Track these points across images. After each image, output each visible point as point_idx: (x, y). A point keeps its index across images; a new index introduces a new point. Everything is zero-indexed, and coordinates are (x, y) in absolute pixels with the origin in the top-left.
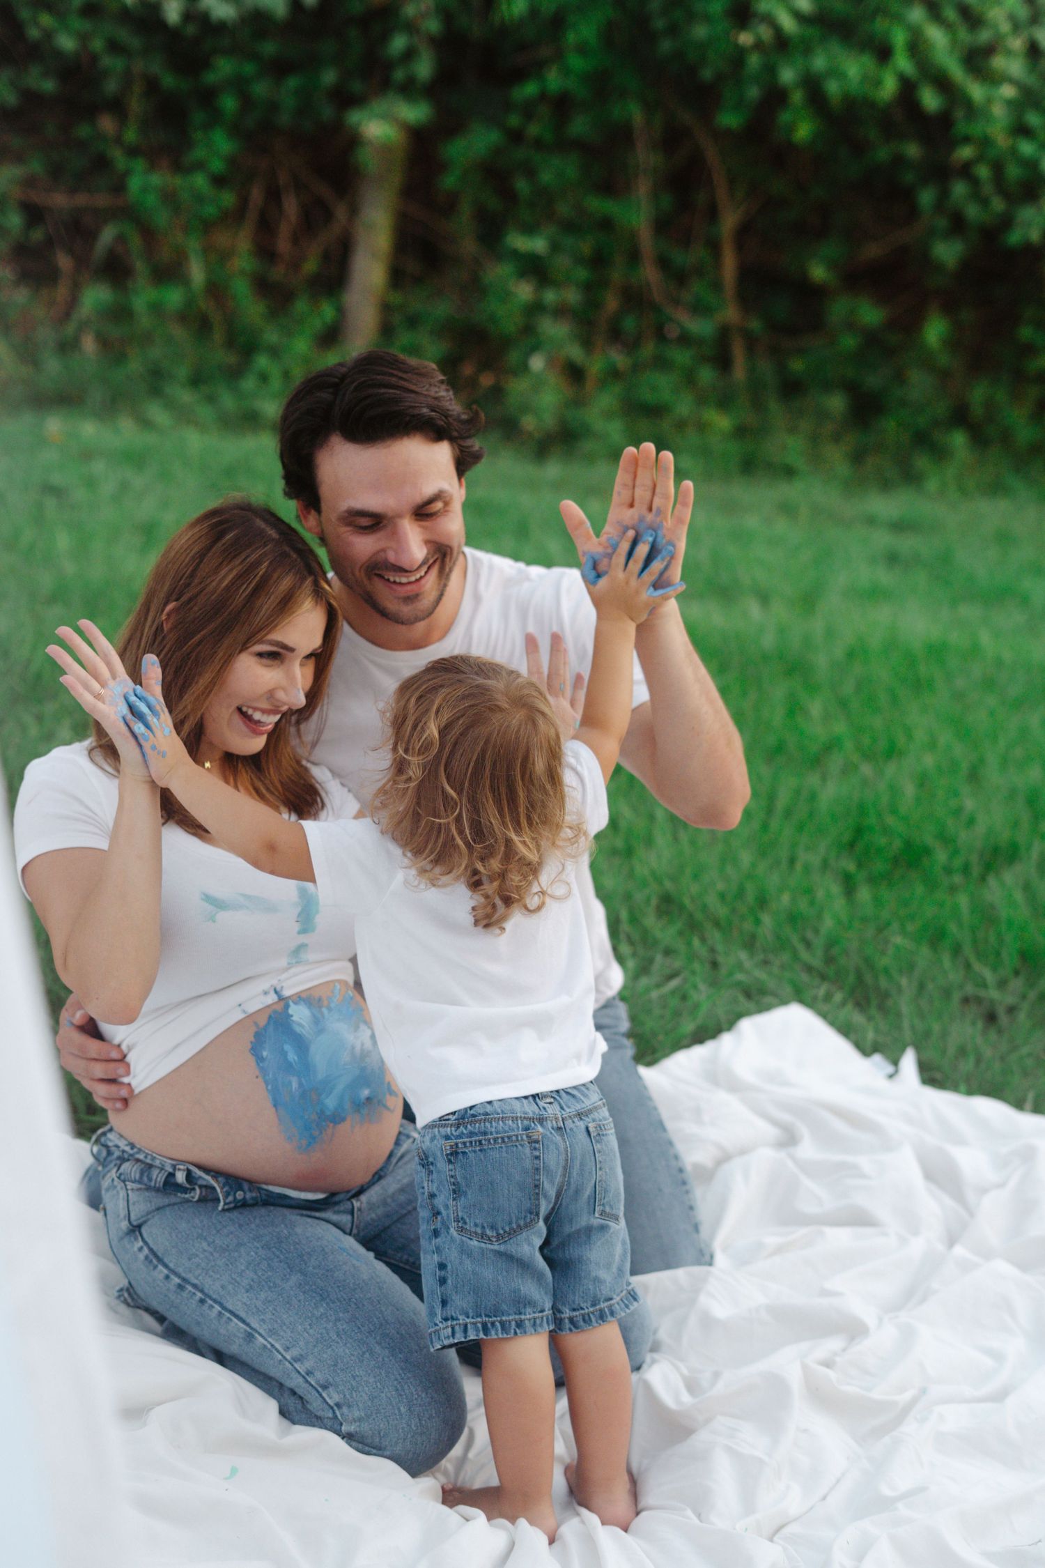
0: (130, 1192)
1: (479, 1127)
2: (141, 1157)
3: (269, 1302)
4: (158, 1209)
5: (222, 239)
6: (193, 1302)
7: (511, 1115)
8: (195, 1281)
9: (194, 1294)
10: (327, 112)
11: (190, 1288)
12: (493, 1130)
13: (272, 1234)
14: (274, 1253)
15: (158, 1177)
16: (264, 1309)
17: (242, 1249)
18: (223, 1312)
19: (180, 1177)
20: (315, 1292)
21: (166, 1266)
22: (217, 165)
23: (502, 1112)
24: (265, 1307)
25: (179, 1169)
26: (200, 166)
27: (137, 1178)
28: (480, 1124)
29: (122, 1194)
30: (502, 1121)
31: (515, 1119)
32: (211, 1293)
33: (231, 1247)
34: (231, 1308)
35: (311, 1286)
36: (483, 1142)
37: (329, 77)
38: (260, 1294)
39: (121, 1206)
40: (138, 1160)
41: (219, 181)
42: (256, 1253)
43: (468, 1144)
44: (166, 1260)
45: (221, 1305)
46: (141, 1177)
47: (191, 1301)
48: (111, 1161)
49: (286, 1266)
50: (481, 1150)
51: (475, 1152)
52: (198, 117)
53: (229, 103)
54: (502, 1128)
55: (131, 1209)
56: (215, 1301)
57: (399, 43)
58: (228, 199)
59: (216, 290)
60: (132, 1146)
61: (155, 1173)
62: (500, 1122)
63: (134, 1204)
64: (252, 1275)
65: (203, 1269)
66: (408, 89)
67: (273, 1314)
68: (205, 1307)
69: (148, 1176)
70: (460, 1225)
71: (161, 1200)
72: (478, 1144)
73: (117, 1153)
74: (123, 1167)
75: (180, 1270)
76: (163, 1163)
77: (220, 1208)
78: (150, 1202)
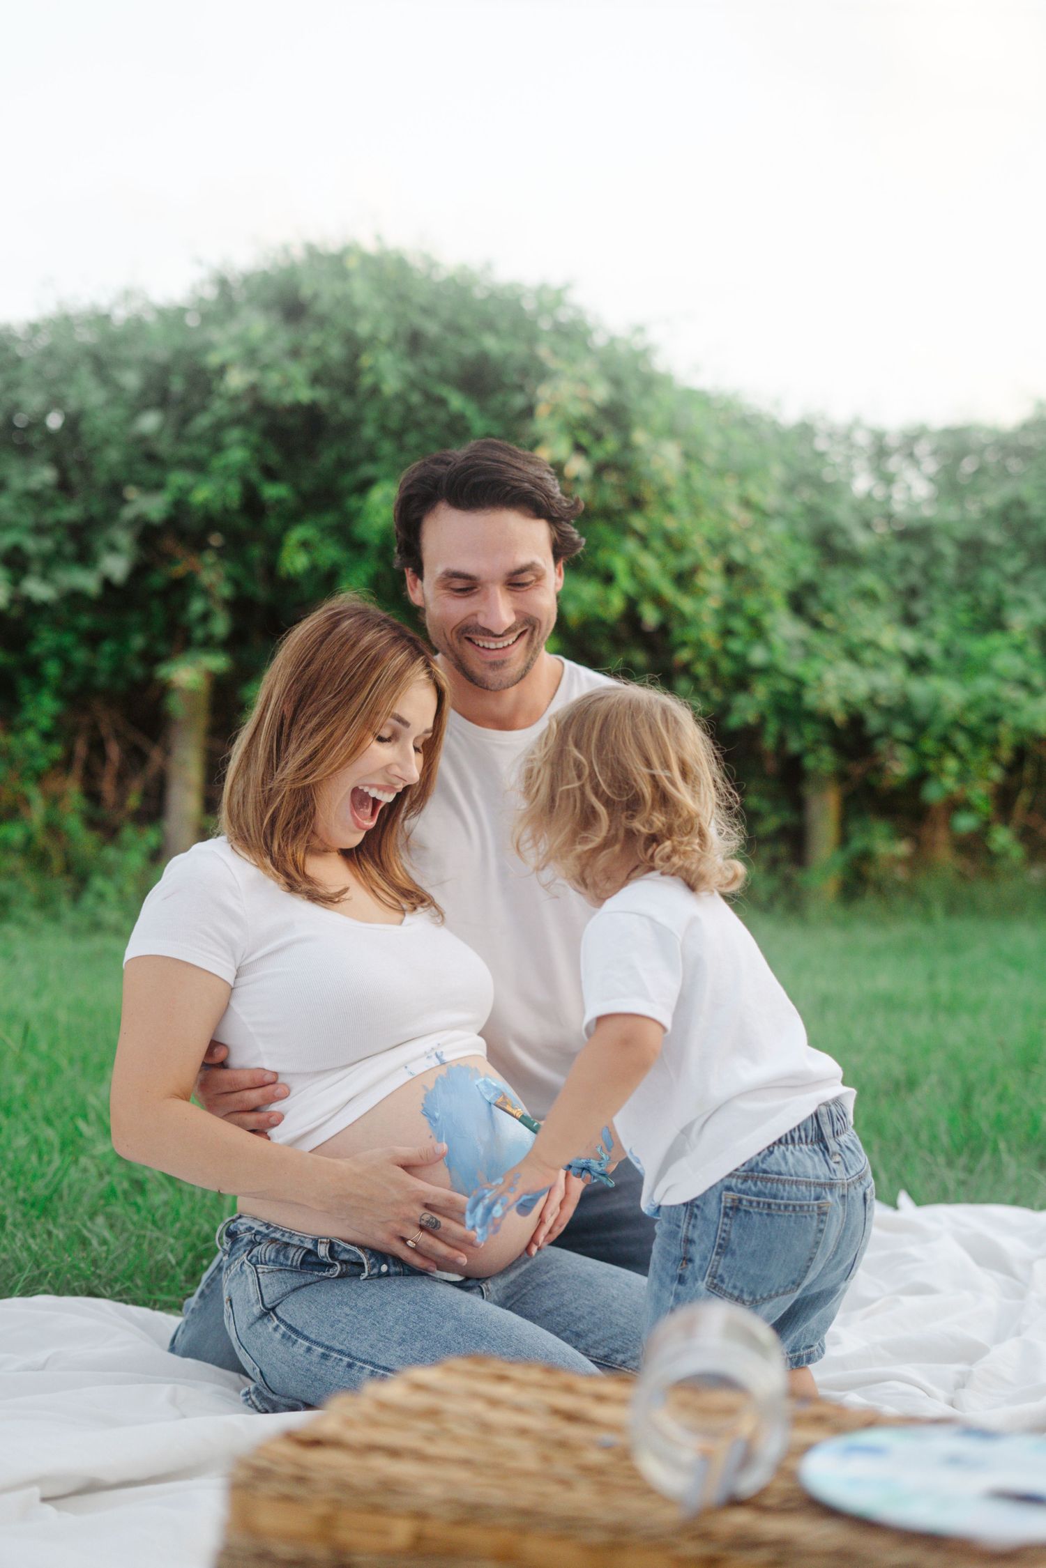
0: (260, 1275)
1: (771, 1188)
2: (277, 1235)
3: (426, 1349)
4: (294, 1290)
5: (54, 785)
6: (340, 1369)
7: (805, 1179)
8: (341, 1347)
9: (341, 1360)
10: (138, 671)
11: (335, 1355)
12: (785, 1194)
13: (416, 1292)
14: (421, 1307)
15: (296, 1256)
16: (422, 1358)
17: (388, 1308)
18: (376, 1370)
19: (323, 1250)
20: (474, 1334)
21: (306, 1338)
22: (45, 723)
23: (796, 1173)
24: (422, 1355)
25: (321, 1243)
26: (31, 724)
27: (272, 1257)
28: (772, 1183)
29: (251, 1278)
30: (796, 1185)
31: (808, 1184)
32: (359, 1355)
33: (375, 1307)
34: (384, 1364)
35: (468, 1329)
36: (773, 1206)
37: (138, 642)
38: (414, 1345)
39: (251, 1290)
40: (274, 1240)
41: (47, 737)
42: (403, 1309)
43: (755, 1204)
44: (305, 1333)
45: (372, 1364)
46: (277, 1257)
47: (337, 1368)
48: (239, 1249)
49: (437, 1316)
50: (768, 1214)
51: (761, 1214)
52: (24, 684)
53: (52, 669)
54: (795, 1194)
55: (263, 1292)
56: (365, 1362)
57: (197, 606)
58: (57, 751)
59: (53, 828)
60: (268, 1226)
61: (292, 1252)
62: (794, 1187)
63: (266, 1286)
64: (402, 1328)
65: (348, 1333)
66: (208, 644)
67: (433, 1360)
68: (354, 1371)
69: (284, 1255)
70: (715, 1281)
71: (296, 1280)
72: (766, 1206)
73: (247, 1237)
74: (255, 1251)
75: (323, 1339)
76: (302, 1239)
77: (366, 1275)
78: (285, 1283)
